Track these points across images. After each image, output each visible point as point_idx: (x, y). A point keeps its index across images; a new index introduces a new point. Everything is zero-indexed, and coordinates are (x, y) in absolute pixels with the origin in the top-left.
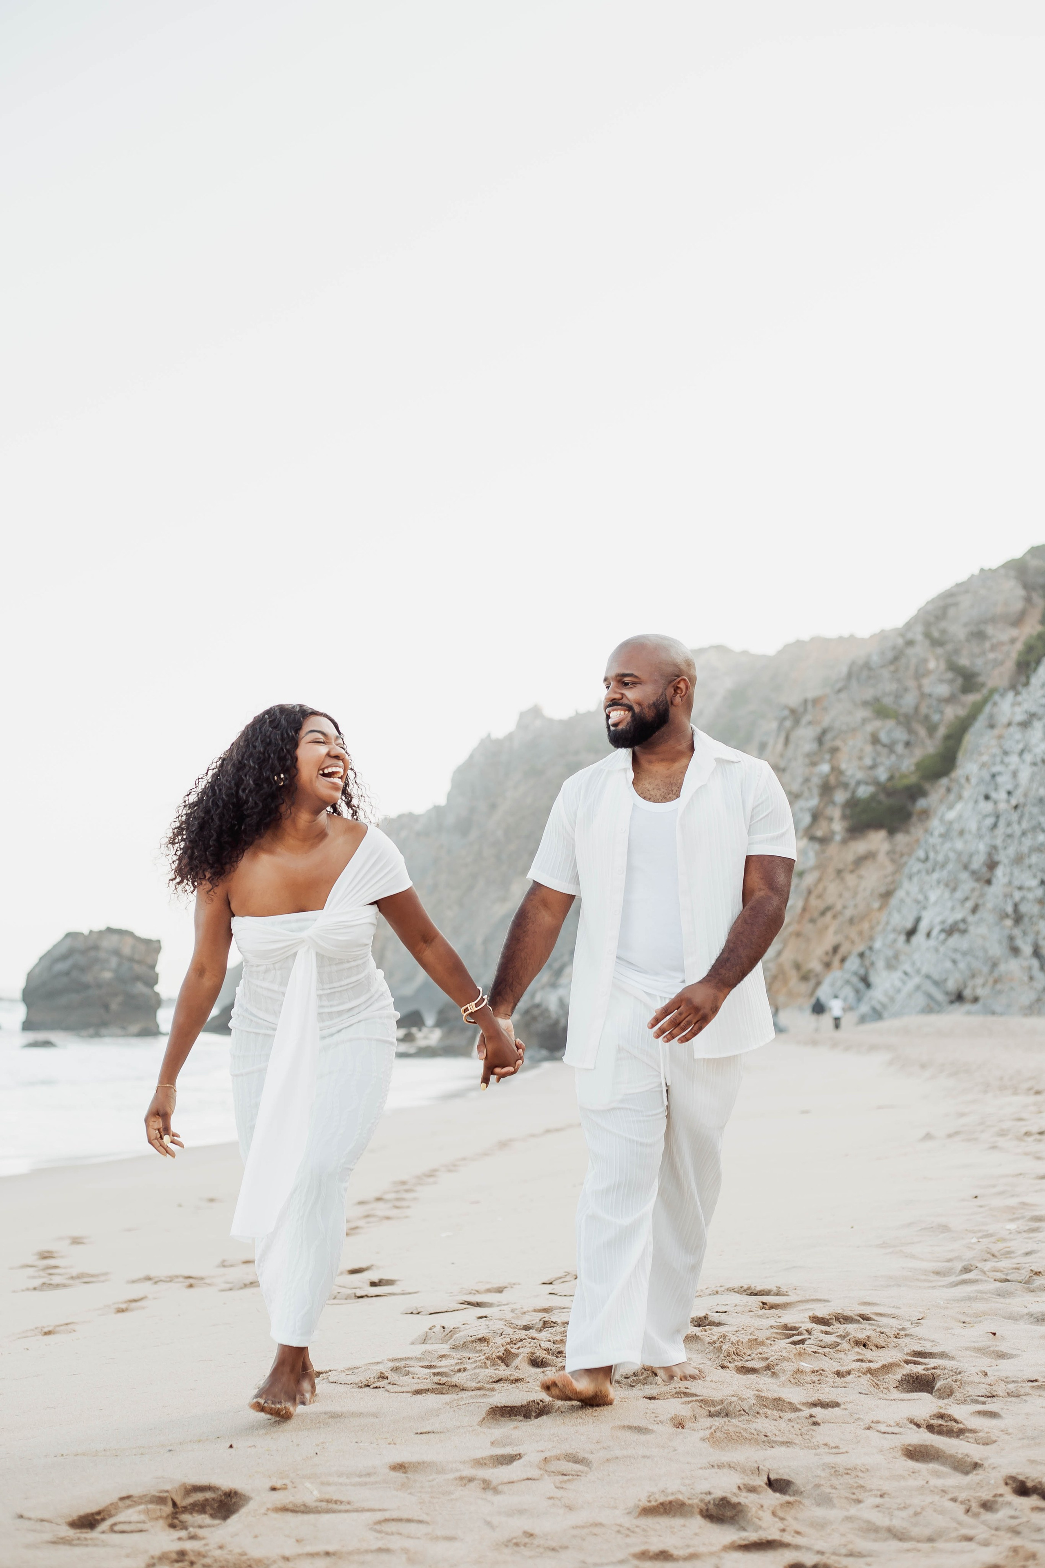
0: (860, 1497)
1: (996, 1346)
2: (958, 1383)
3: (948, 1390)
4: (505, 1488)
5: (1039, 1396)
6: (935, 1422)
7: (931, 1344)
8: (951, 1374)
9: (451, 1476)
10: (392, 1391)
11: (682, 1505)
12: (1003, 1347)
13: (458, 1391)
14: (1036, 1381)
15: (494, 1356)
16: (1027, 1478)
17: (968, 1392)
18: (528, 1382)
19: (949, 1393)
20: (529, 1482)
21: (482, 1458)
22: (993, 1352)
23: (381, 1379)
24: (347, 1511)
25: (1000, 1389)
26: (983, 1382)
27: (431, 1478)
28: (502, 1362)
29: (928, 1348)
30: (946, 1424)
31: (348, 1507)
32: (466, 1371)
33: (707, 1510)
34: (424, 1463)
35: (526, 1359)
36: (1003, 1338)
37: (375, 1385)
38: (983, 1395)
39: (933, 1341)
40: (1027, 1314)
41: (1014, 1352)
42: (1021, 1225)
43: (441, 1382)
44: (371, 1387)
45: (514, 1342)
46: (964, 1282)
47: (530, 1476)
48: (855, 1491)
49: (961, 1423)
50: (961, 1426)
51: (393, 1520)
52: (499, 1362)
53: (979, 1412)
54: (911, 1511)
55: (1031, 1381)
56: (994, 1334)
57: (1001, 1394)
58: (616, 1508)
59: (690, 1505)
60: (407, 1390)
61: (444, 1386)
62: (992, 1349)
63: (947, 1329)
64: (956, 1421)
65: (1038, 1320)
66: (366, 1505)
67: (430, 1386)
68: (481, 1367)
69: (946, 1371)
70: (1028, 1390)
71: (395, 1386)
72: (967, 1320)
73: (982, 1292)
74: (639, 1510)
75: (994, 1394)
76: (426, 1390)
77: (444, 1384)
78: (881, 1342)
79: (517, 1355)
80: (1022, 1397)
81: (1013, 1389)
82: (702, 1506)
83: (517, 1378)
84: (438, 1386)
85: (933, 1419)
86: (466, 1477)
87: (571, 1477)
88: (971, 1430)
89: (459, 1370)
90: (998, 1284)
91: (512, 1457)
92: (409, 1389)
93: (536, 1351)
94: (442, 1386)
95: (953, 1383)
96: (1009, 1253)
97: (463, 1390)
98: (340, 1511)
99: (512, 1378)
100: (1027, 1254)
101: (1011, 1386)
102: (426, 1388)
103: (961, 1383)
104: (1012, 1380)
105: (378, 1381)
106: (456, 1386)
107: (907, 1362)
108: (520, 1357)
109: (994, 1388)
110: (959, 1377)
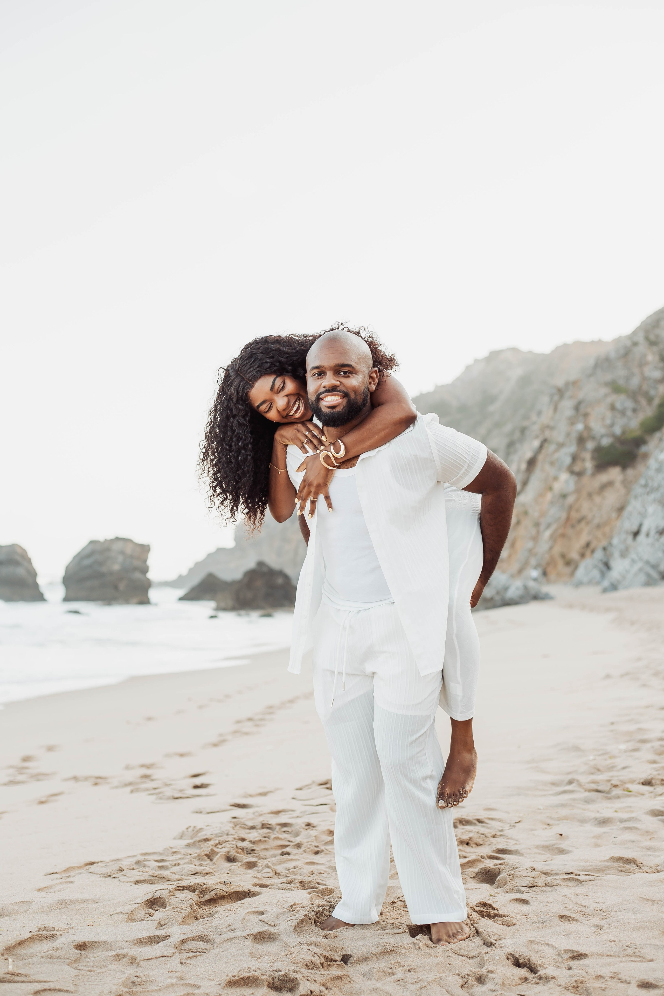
0: (394, 971)
1: (560, 844)
2: (511, 877)
3: (504, 882)
4: (143, 964)
5: (567, 886)
6: (478, 909)
7: (514, 842)
8: (511, 869)
9: (111, 953)
10: (122, 881)
11: (257, 979)
12: (564, 845)
13: (165, 882)
14: (571, 873)
15: (203, 854)
16: (520, 956)
17: (516, 883)
18: (215, 875)
19: (505, 884)
20: (163, 959)
21: (143, 938)
22: (556, 848)
23: (119, 871)
24: (23, 982)
25: (540, 881)
26: (529, 875)
27: (96, 955)
28: (208, 858)
29: (511, 847)
30: (486, 910)
31: (25, 979)
32: (180, 866)
33: (273, 983)
34: (99, 942)
35: (224, 857)
36: (567, 837)
37: (113, 876)
38: (526, 885)
39: (517, 840)
40: (594, 818)
41: (570, 849)
42: (631, 745)
43: (154, 875)
44: (112, 877)
45: (221, 843)
46: (565, 792)
47: (165, 954)
48: (392, 966)
49: (497, 910)
50: (496, 912)
51: (49, 990)
52: (206, 858)
53: (516, 900)
54: (418, 986)
55: (568, 873)
56: (561, 835)
57: (540, 884)
58: (213, 980)
59: (261, 980)
60: (131, 881)
61: (156, 878)
62: (556, 846)
63: (532, 830)
64: (493, 909)
65: (600, 823)
66: (36, 978)
67: (146, 878)
68: (188, 863)
69: (508, 867)
70: (560, 882)
71: (125, 877)
72: (551, 822)
73: (574, 800)
74: (225, 982)
75: (535, 884)
76: (143, 880)
77: (156, 876)
78: (480, 841)
79: (218, 853)
80: (554, 887)
81: (549, 881)
82: (270, 980)
83: (208, 872)
84: (152, 878)
85: (478, 906)
86: (121, 954)
87: (198, 953)
88: (502, 915)
89: (175, 865)
90: (587, 794)
91: (164, 937)
92: (132, 880)
93: (231, 850)
94: (155, 878)
95: (508, 877)
96: (613, 767)
97: (168, 880)
98: (18, 982)
99: (204, 872)
100: (624, 768)
101: (549, 879)
102: (144, 879)
103: (513, 876)
104: (555, 872)
105: (117, 873)
106: (164, 878)
107: (491, 857)
108: (219, 855)
109: (536, 880)
110: (513, 872)
